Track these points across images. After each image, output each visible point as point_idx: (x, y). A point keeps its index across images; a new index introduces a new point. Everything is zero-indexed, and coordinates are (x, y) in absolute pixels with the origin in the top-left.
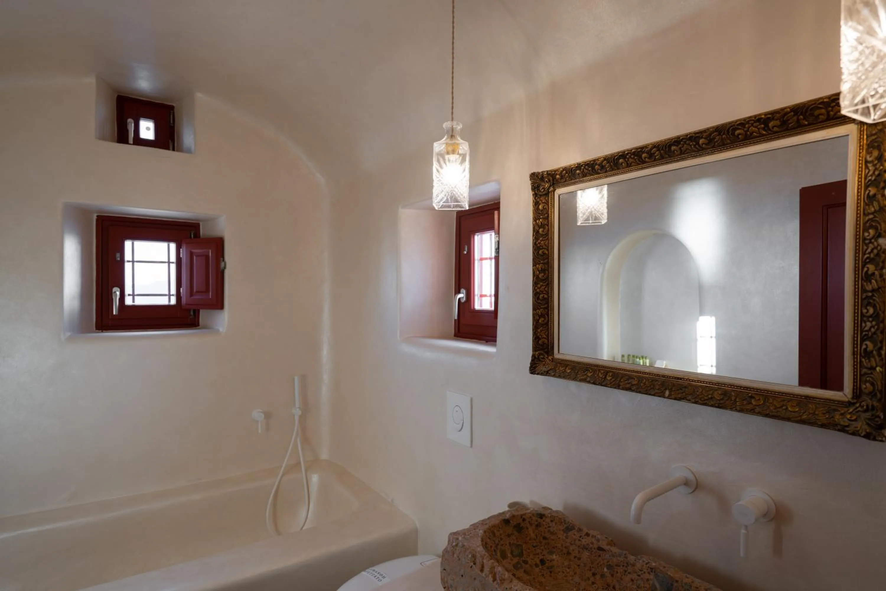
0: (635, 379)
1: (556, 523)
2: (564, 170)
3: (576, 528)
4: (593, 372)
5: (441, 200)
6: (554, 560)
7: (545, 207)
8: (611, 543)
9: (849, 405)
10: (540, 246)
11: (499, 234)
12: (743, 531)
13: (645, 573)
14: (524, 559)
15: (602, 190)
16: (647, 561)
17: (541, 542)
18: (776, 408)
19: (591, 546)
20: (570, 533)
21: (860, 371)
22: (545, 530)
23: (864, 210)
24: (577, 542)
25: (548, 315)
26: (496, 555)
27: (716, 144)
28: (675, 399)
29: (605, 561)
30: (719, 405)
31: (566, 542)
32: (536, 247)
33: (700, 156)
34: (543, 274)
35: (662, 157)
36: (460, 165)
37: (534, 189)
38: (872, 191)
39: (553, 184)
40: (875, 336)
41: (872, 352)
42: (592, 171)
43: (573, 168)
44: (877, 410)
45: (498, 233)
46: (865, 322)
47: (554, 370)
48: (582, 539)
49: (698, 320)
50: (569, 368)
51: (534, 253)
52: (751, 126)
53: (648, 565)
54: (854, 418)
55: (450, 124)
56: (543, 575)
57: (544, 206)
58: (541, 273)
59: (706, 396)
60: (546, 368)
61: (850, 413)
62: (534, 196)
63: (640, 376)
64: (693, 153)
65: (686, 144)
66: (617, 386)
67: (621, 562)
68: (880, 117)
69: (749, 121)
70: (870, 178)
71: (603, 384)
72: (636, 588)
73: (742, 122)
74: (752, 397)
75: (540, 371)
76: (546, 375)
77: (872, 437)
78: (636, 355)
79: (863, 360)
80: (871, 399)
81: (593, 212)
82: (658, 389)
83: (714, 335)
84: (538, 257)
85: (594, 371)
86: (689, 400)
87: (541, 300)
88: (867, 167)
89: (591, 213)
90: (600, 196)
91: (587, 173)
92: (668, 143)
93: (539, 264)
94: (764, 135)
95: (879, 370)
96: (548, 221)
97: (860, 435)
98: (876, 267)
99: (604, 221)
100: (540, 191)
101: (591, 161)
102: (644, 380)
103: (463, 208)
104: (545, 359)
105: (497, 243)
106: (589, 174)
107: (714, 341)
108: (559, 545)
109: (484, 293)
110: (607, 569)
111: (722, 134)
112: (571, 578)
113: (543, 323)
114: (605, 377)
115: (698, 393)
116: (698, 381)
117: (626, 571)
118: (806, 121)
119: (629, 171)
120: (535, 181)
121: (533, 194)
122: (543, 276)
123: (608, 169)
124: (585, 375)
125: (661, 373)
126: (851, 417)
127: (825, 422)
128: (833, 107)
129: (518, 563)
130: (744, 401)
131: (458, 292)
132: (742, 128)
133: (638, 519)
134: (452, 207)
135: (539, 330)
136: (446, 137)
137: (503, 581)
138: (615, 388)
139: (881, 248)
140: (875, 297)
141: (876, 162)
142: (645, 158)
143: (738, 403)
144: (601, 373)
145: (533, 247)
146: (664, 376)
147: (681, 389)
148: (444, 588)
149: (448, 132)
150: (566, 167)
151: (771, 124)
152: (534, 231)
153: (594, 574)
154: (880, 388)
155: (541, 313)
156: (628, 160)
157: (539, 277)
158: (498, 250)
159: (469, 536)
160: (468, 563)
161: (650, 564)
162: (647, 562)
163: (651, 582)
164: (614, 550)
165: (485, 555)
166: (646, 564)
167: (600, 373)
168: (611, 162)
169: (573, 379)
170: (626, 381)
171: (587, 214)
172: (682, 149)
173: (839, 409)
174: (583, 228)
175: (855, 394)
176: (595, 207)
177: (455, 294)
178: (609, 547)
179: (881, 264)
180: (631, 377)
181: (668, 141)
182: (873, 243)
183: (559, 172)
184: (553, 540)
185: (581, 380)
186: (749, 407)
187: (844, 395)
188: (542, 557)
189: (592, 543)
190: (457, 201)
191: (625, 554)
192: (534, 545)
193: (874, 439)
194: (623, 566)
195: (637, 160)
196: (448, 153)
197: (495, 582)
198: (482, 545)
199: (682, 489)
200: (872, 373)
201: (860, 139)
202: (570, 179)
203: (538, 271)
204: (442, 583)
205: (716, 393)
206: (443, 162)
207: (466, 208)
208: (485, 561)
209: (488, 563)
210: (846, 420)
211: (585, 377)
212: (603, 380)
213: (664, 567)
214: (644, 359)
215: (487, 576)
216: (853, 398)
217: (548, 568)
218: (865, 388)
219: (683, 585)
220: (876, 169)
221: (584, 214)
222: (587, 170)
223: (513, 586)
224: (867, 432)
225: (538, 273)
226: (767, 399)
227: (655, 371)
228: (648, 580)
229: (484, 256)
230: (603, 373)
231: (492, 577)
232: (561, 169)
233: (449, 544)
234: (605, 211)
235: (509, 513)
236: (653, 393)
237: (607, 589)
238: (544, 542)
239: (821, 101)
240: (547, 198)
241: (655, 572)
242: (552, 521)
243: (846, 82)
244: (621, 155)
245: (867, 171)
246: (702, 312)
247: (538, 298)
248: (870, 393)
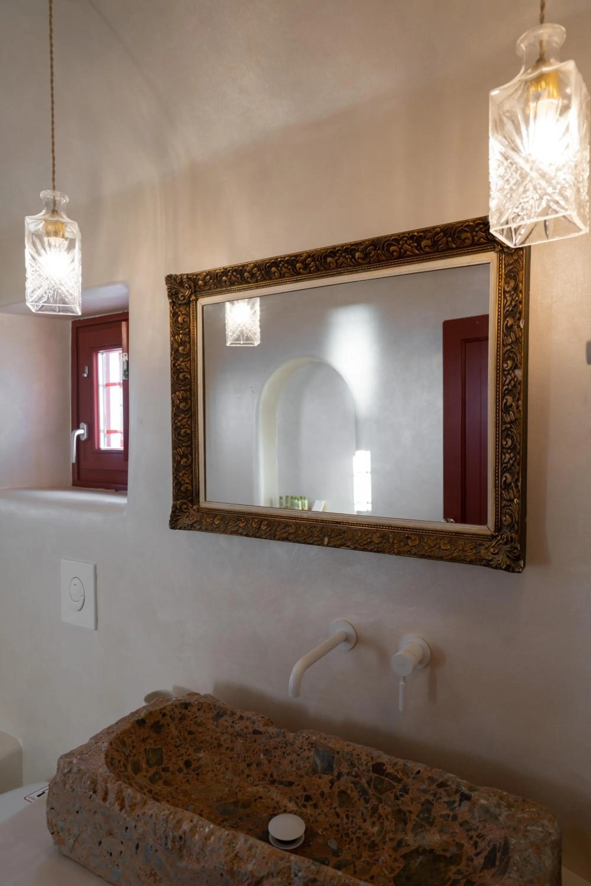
0: (292, 527)
1: (204, 712)
2: (207, 275)
3: (229, 713)
4: (246, 522)
5: (40, 299)
6: (201, 758)
7: (185, 320)
8: (269, 723)
9: (492, 538)
10: (181, 368)
11: (128, 352)
12: (402, 683)
13: (305, 750)
14: (164, 766)
15: (254, 304)
16: (307, 735)
17: (185, 739)
18: (431, 547)
19: (245, 730)
20: (222, 720)
21: (501, 503)
22: (191, 722)
23: (503, 341)
24: (230, 730)
25: (191, 455)
26: (126, 771)
27: (372, 259)
28: (335, 546)
29: (262, 746)
30: (377, 550)
31: (217, 733)
32: (176, 370)
33: (357, 271)
34: (184, 404)
35: (318, 270)
36: (67, 251)
37: (171, 296)
38: (510, 321)
39: (195, 291)
40: (512, 468)
41: (511, 483)
42: (241, 279)
43: (218, 273)
44: (515, 542)
45: (127, 350)
46: (505, 454)
47: (200, 522)
48: (236, 724)
49: (354, 454)
50: (218, 519)
51: (172, 377)
52: (405, 243)
53: (308, 741)
54: (496, 551)
55: (50, 194)
56: (188, 781)
57: (185, 318)
58: (182, 402)
59: (365, 541)
60: (189, 520)
61: (493, 547)
62: (172, 305)
63: (297, 523)
64: (349, 268)
65: (342, 256)
66: (273, 537)
67: (279, 743)
68: (521, 242)
69: (402, 237)
70: (508, 308)
71: (258, 535)
72: (296, 771)
73: (397, 237)
74: (408, 538)
75: (183, 525)
76: (190, 530)
77: (511, 569)
78: (294, 496)
79: (503, 492)
80: (510, 531)
81: (245, 332)
82: (317, 537)
83: (369, 470)
84: (178, 382)
85: (247, 520)
86: (348, 547)
87: (183, 436)
88: (505, 297)
89: (242, 332)
90: (252, 312)
91: (235, 281)
92: (324, 253)
93: (179, 391)
94: (416, 255)
95: (517, 501)
96: (190, 337)
97: (501, 569)
98: (513, 398)
99: (257, 343)
100: (179, 300)
101: (239, 267)
102: (302, 528)
103: (73, 312)
104: (189, 509)
105: (125, 365)
106: (238, 282)
107: (369, 476)
108: (208, 738)
109: (112, 428)
110: (264, 755)
111: (377, 249)
112: (222, 776)
113: (185, 464)
114: (260, 527)
115: (357, 538)
116: (357, 524)
117: (284, 753)
118: (454, 244)
119: (282, 282)
120: (172, 286)
121: (170, 303)
122: (185, 406)
123: (259, 278)
124: (237, 525)
125: (320, 517)
126: (494, 551)
127: (473, 558)
128: (477, 232)
129: (157, 773)
130: (401, 543)
131: (77, 427)
132: (396, 244)
133: (297, 691)
134: (57, 310)
135: (181, 474)
136: (44, 211)
137: (133, 807)
138: (271, 539)
139: (517, 380)
140: (513, 428)
141: (513, 292)
142: (300, 268)
143: (395, 545)
144: (255, 523)
145: (172, 369)
146: (322, 521)
147: (340, 535)
148: (52, 834)
149: (47, 204)
150: (209, 271)
151: (423, 244)
152: (172, 349)
153: (249, 765)
154: (517, 519)
155: (183, 452)
156: (282, 270)
157: (179, 406)
158: (126, 373)
159: (87, 755)
160: (85, 793)
161: (310, 738)
162: (307, 737)
163: (311, 760)
164: (272, 730)
165: (109, 777)
166: (306, 739)
167: (253, 523)
168: (263, 270)
169: (223, 532)
170: (282, 529)
171: (237, 332)
172: (338, 261)
173: (484, 543)
174: (234, 350)
175: (497, 527)
176: (247, 326)
177: (73, 430)
178: (266, 728)
179: (517, 396)
180: (287, 525)
181: (324, 251)
182: (510, 374)
183: (202, 277)
184: (200, 733)
185: (233, 533)
186: (407, 548)
187: (488, 529)
188: (188, 757)
189: (247, 728)
190: (65, 303)
191: (283, 733)
192: (178, 744)
193: (513, 571)
194: (281, 747)
195: (291, 270)
196: (48, 234)
197: (123, 811)
198: (107, 763)
199: (343, 647)
200: (510, 505)
201: (499, 268)
202: (215, 287)
203: (179, 399)
204: (48, 827)
205: (374, 536)
206: (41, 247)
207: (78, 314)
208: (109, 785)
209: (113, 787)
210: (489, 554)
211: (237, 528)
212: (257, 530)
213: (325, 739)
214: (303, 500)
215: (112, 805)
216: (495, 531)
217: (194, 771)
218: (505, 521)
219: (345, 755)
220: (513, 300)
221: (233, 333)
222: (235, 277)
223: (146, 811)
224: (507, 565)
225: (178, 402)
226: (422, 539)
227: (313, 516)
228: (308, 758)
229: (112, 381)
230: (257, 522)
231: (118, 804)
232: (204, 274)
233: (58, 771)
234: (258, 330)
235: (144, 711)
236: (311, 542)
237: (264, 779)
238: (189, 737)
239: (467, 223)
240: (187, 309)
241: (315, 747)
242: (199, 710)
243: (493, 198)
244: (273, 262)
245: (505, 301)
246: (358, 447)
247: (179, 434)
248: (509, 525)
